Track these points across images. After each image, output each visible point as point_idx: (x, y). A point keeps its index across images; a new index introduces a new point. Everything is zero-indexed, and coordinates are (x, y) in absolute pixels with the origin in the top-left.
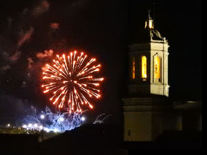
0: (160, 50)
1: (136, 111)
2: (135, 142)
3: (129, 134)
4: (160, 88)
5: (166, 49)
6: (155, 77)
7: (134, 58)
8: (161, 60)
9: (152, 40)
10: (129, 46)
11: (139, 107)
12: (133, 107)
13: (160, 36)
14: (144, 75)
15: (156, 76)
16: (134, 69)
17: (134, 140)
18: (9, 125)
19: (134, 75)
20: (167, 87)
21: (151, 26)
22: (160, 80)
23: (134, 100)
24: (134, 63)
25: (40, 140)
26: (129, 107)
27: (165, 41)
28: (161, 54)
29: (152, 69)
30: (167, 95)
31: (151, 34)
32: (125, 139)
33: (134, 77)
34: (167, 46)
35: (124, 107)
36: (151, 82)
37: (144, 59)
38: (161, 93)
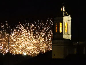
2: (57, 59)
3: (54, 56)
4: (67, 36)
5: (70, 20)
6: (65, 31)
7: (56, 24)
8: (68, 24)
9: (64, 16)
10: (54, 18)
11: (58, 44)
12: (56, 44)
14: (61, 31)
16: (56, 28)
17: (56, 58)
20: (70, 36)
21: (64, 10)
22: (67, 33)
23: (56, 41)
24: (56, 26)
26: (54, 44)
27: (70, 16)
28: (68, 21)
29: (64, 28)
30: (70, 39)
31: (64, 13)
32: (53, 58)
33: (56, 32)
34: (70, 18)
36: (64, 33)
37: (61, 24)
38: (68, 38)
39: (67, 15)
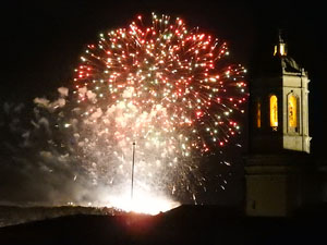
0: (296, 86)
3: (254, 207)
4: (298, 140)
5: (305, 85)
6: (290, 125)
7: (259, 99)
8: (298, 101)
9: (284, 72)
11: (267, 167)
12: (259, 168)
13: (295, 67)
14: (274, 123)
15: (292, 123)
16: (259, 113)
19: (259, 122)
20: (308, 139)
21: (282, 52)
22: (297, 129)
24: (259, 105)
26: (253, 168)
27: (304, 74)
28: (298, 91)
29: (285, 114)
30: (308, 151)
31: (284, 63)
32: (250, 211)
33: (259, 125)
34: (306, 81)
35: (246, 168)
36: (285, 131)
37: (274, 100)
38: (299, 148)
39: (295, 71)
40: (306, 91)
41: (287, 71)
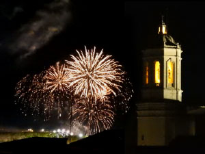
0: (173, 55)
1: (149, 116)
2: (149, 147)
3: (143, 139)
4: (174, 93)
5: (179, 54)
6: (168, 82)
7: (147, 64)
8: (174, 66)
9: (165, 45)
10: (143, 51)
11: (153, 112)
12: (147, 112)
13: (172, 40)
14: (158, 80)
15: (170, 81)
16: (147, 74)
17: (148, 144)
18: (43, 130)
19: (147, 80)
20: (180, 92)
21: (164, 31)
22: (173, 85)
23: (147, 105)
24: (147, 68)
25: (68, 143)
26: (142, 112)
27: (178, 47)
28: (174, 59)
29: (165, 74)
30: (180, 100)
31: (165, 40)
32: (139, 144)
33: (147, 82)
34: (180, 51)
35: (138, 112)
36: (165, 86)
37: (157, 65)
38: (174, 98)
39: (171, 44)
40: (180, 59)
41: (167, 44)
